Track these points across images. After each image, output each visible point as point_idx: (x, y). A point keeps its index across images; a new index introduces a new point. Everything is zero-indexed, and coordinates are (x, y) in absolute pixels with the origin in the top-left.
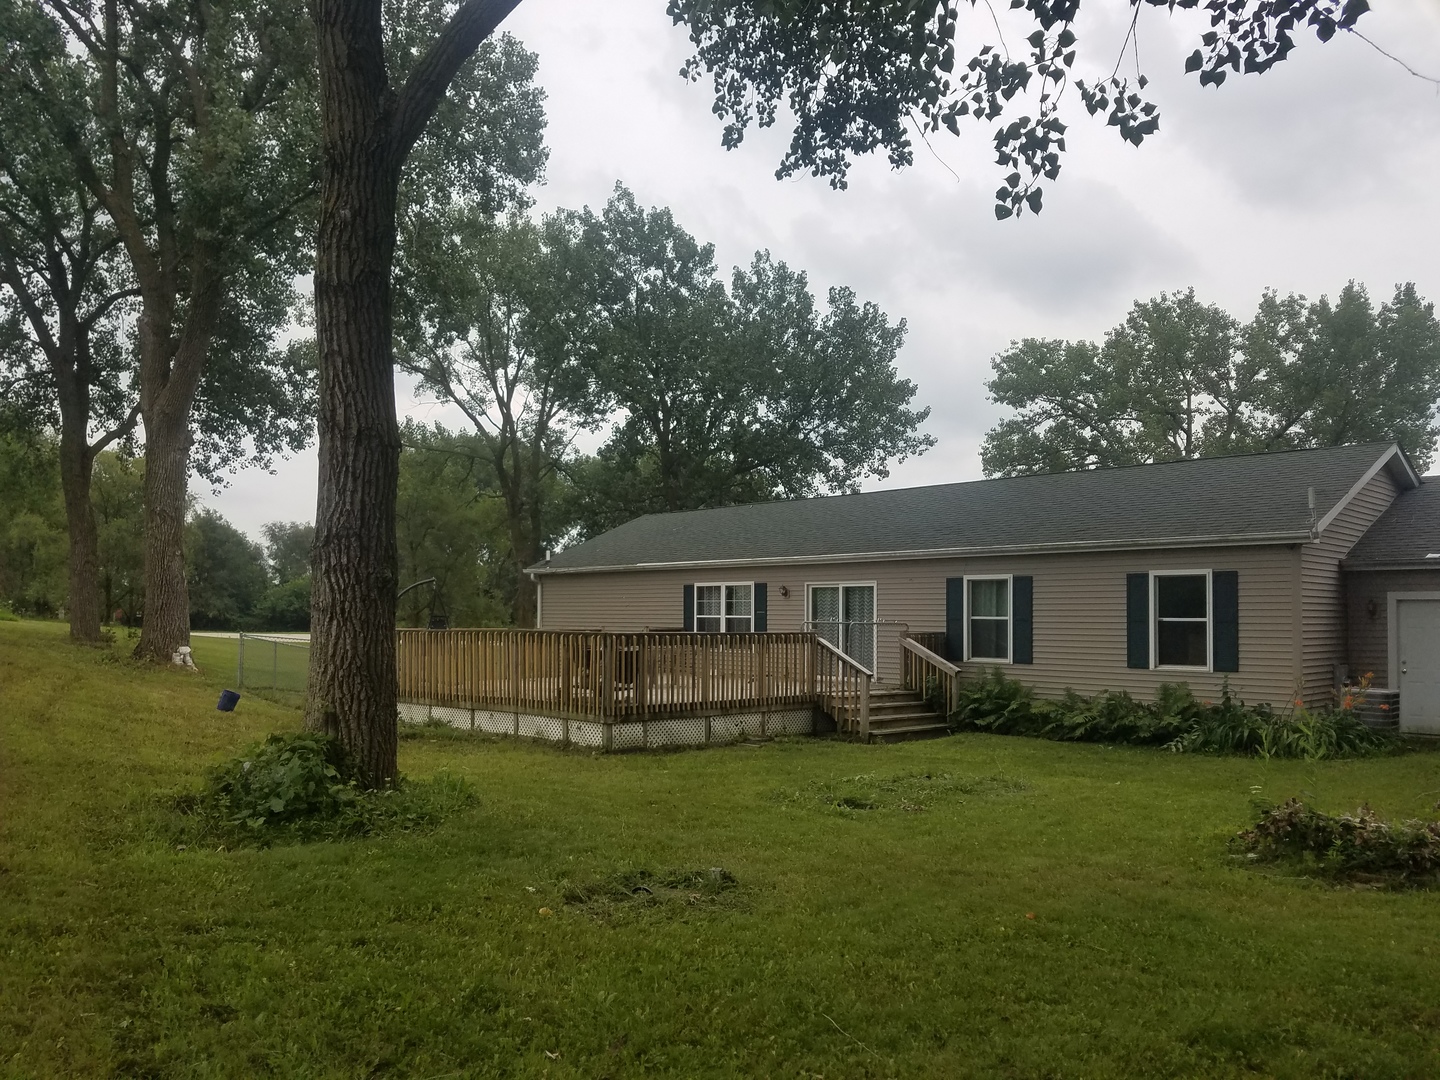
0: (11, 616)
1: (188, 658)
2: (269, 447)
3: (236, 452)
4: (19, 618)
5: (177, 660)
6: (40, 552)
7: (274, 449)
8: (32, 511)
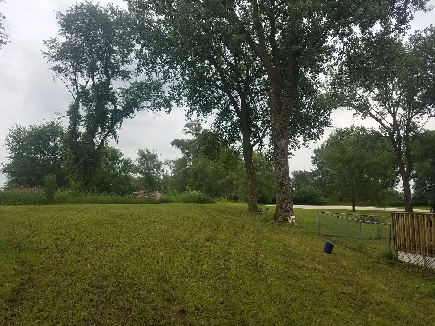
0: (229, 202)
1: (294, 221)
2: (308, 139)
3: (297, 143)
4: (231, 202)
5: (290, 221)
6: (235, 183)
7: (310, 140)
8: (232, 171)
